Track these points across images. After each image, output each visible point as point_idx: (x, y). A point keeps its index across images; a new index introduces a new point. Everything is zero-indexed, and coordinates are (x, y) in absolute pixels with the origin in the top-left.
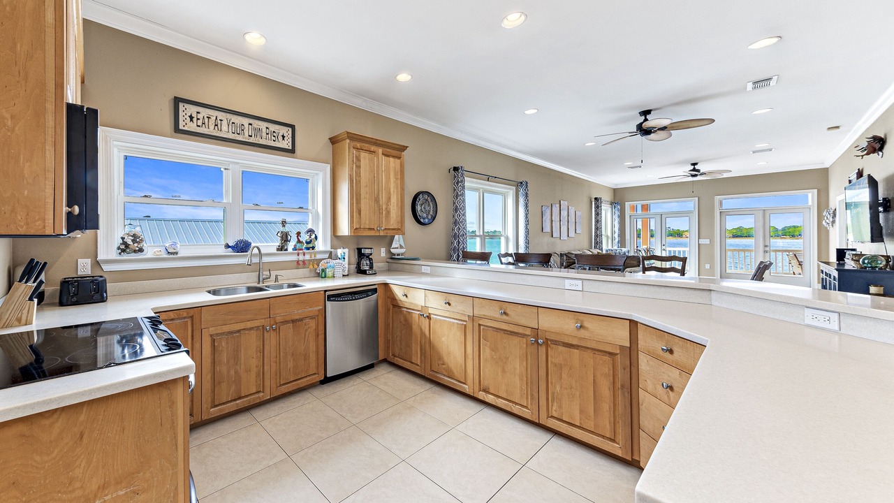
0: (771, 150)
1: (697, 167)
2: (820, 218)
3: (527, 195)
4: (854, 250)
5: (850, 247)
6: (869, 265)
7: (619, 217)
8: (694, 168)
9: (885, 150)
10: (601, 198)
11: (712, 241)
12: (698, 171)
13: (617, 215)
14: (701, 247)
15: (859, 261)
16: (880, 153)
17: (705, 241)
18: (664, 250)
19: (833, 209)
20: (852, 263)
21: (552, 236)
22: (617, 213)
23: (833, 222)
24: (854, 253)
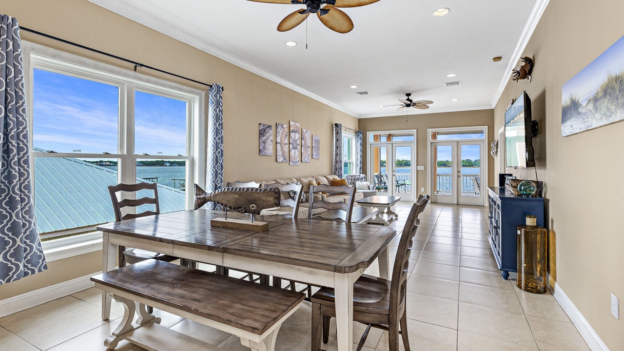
0: (458, 83)
1: (410, 98)
2: (489, 149)
3: (218, 104)
4: (511, 175)
5: (507, 173)
6: (525, 193)
7: (361, 144)
8: (408, 98)
9: (533, 74)
10: (340, 125)
11: (425, 168)
12: (411, 101)
13: (359, 143)
14: (419, 172)
15: (516, 187)
16: (530, 77)
17: (421, 168)
18: (394, 175)
19: (497, 141)
20: (511, 189)
21: (277, 161)
22: (360, 141)
23: (497, 152)
24: (511, 178)
